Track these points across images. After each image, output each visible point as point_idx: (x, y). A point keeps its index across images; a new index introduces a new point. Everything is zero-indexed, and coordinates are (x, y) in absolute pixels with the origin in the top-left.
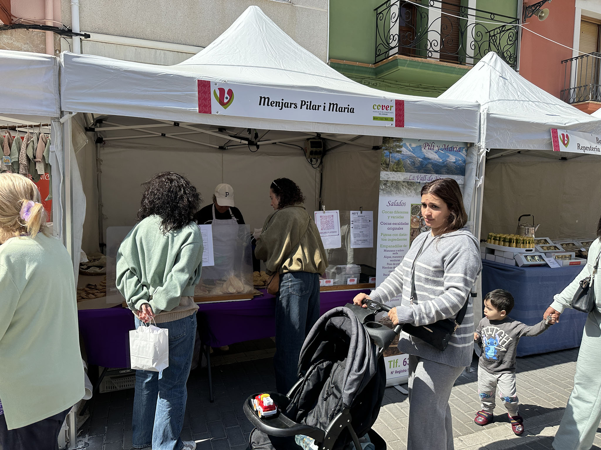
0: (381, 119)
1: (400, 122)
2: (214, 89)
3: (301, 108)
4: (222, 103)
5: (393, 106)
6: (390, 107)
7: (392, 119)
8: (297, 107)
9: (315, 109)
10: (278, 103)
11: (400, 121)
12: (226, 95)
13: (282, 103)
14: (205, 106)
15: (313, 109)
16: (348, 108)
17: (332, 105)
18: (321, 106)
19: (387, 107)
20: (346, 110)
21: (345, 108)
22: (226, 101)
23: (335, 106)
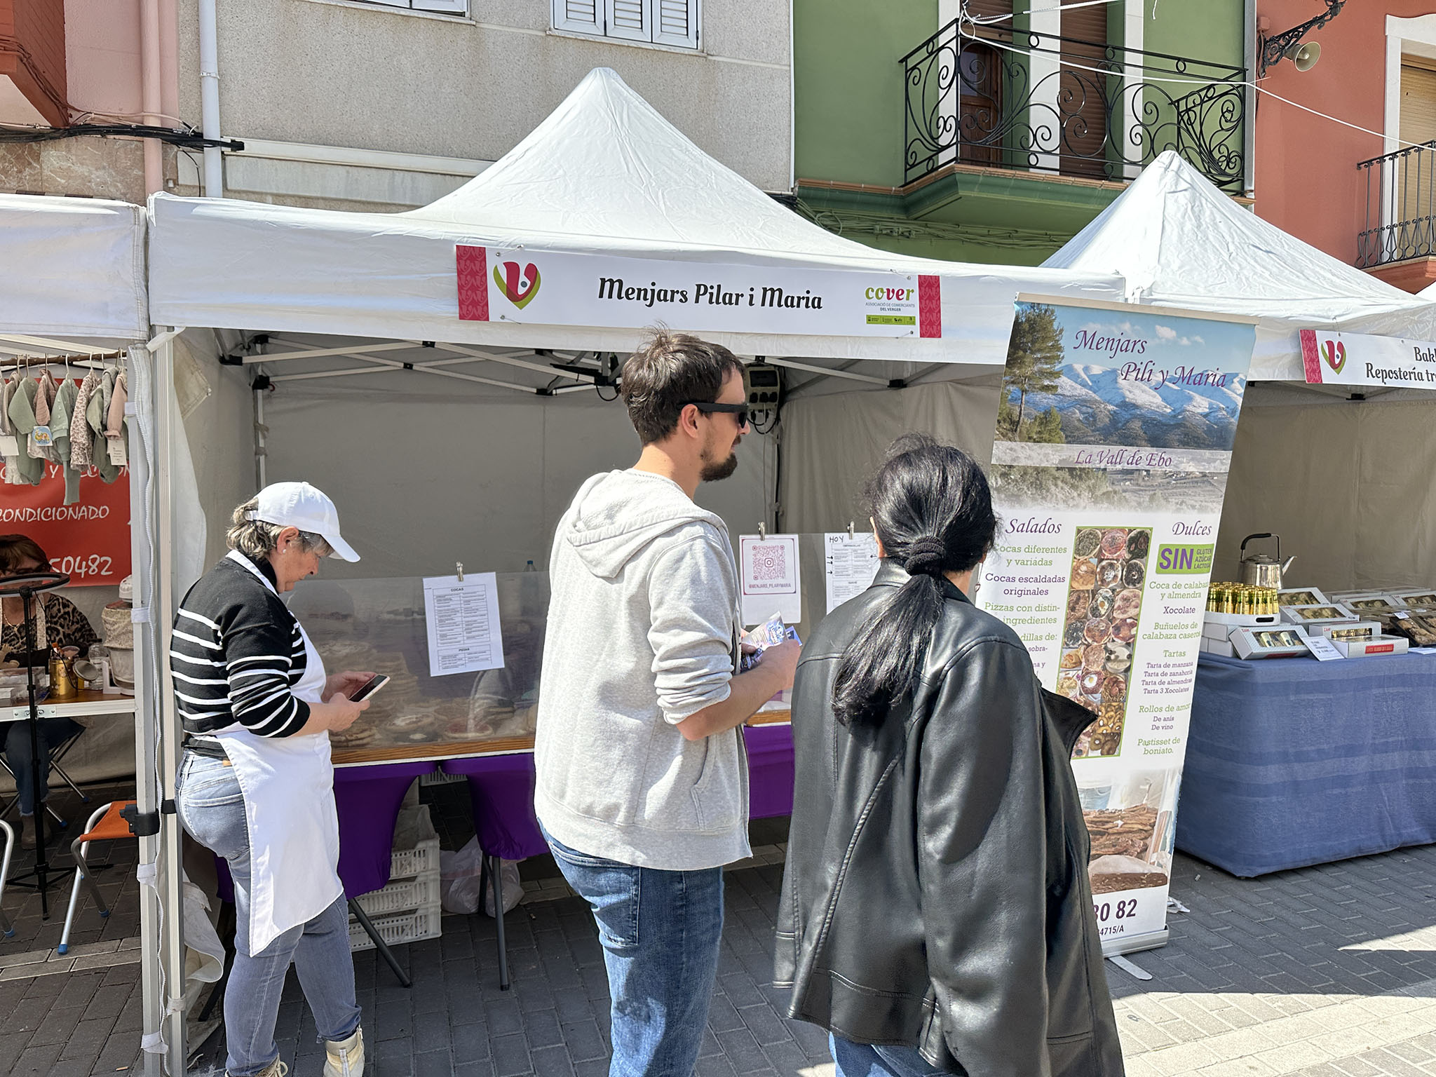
0: (887, 320)
1: (931, 326)
2: (494, 265)
3: (697, 301)
4: (513, 295)
5: (913, 291)
6: (906, 292)
7: (911, 320)
8: (686, 300)
9: (730, 303)
10: (643, 292)
11: (931, 324)
12: (523, 278)
13: (653, 291)
14: (475, 304)
15: (725, 303)
16: (808, 298)
17: (769, 293)
18: (742, 295)
19: (900, 292)
20: (803, 302)
21: (799, 298)
22: (521, 290)
23: (777, 294)
